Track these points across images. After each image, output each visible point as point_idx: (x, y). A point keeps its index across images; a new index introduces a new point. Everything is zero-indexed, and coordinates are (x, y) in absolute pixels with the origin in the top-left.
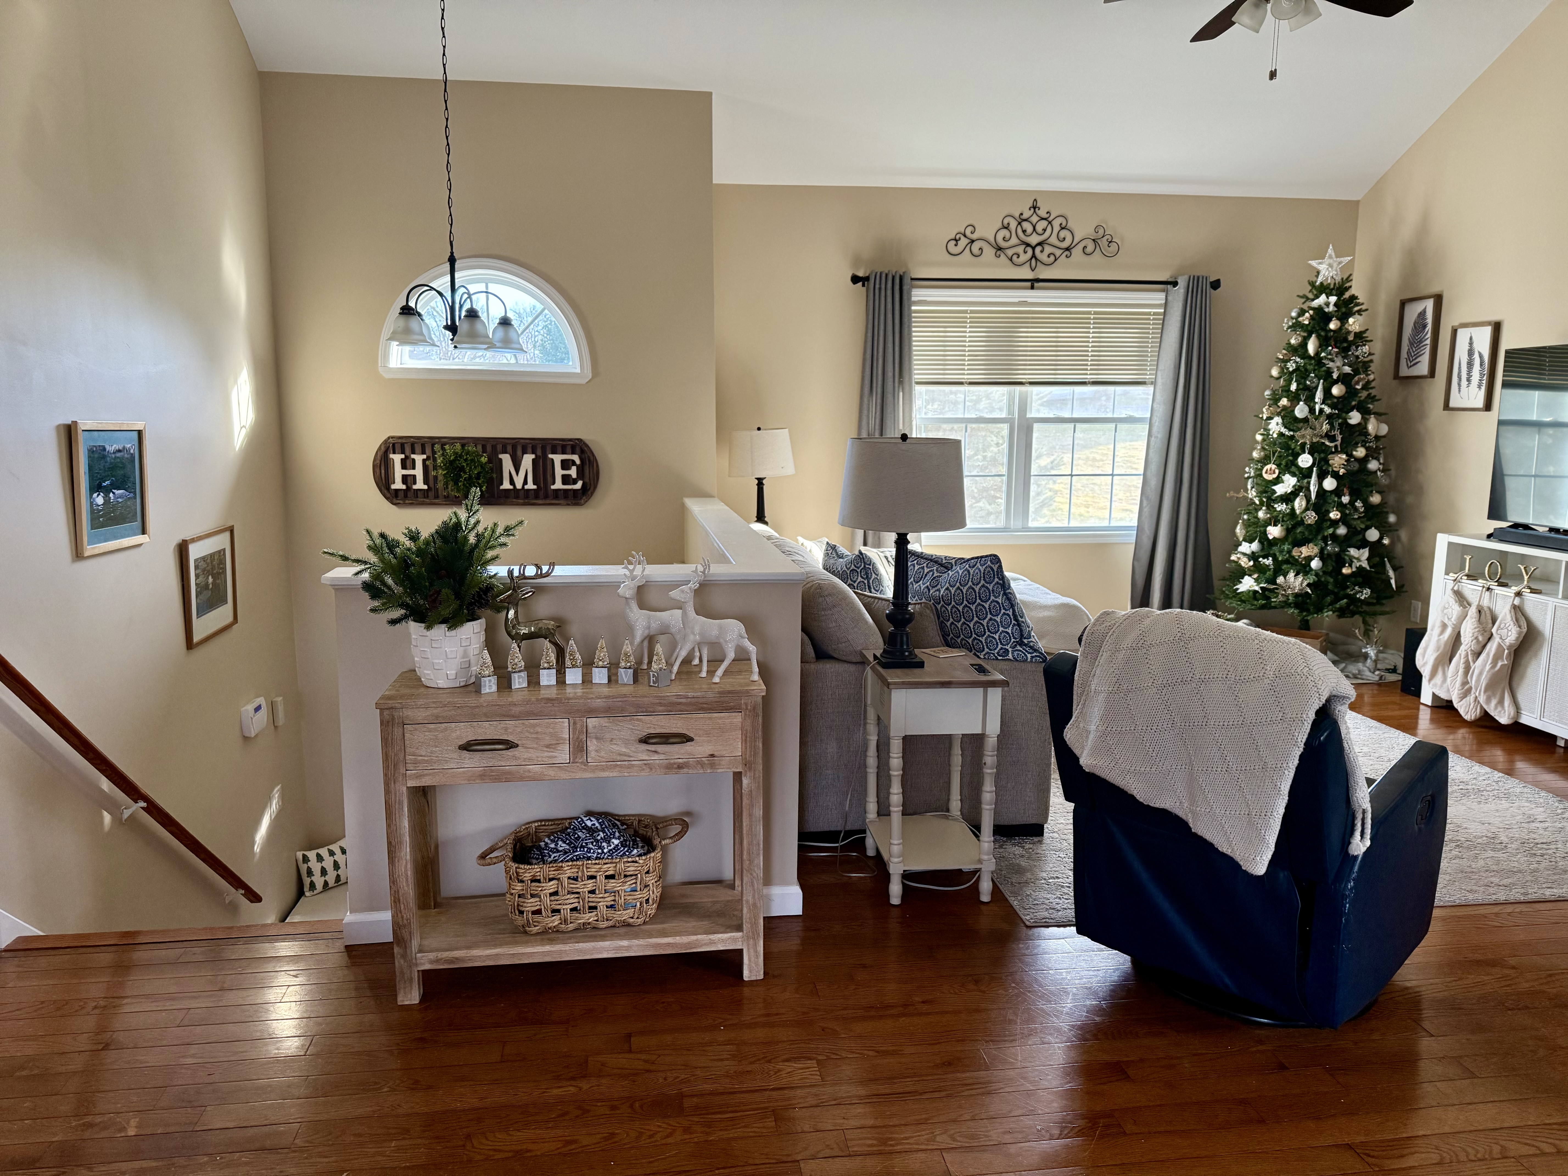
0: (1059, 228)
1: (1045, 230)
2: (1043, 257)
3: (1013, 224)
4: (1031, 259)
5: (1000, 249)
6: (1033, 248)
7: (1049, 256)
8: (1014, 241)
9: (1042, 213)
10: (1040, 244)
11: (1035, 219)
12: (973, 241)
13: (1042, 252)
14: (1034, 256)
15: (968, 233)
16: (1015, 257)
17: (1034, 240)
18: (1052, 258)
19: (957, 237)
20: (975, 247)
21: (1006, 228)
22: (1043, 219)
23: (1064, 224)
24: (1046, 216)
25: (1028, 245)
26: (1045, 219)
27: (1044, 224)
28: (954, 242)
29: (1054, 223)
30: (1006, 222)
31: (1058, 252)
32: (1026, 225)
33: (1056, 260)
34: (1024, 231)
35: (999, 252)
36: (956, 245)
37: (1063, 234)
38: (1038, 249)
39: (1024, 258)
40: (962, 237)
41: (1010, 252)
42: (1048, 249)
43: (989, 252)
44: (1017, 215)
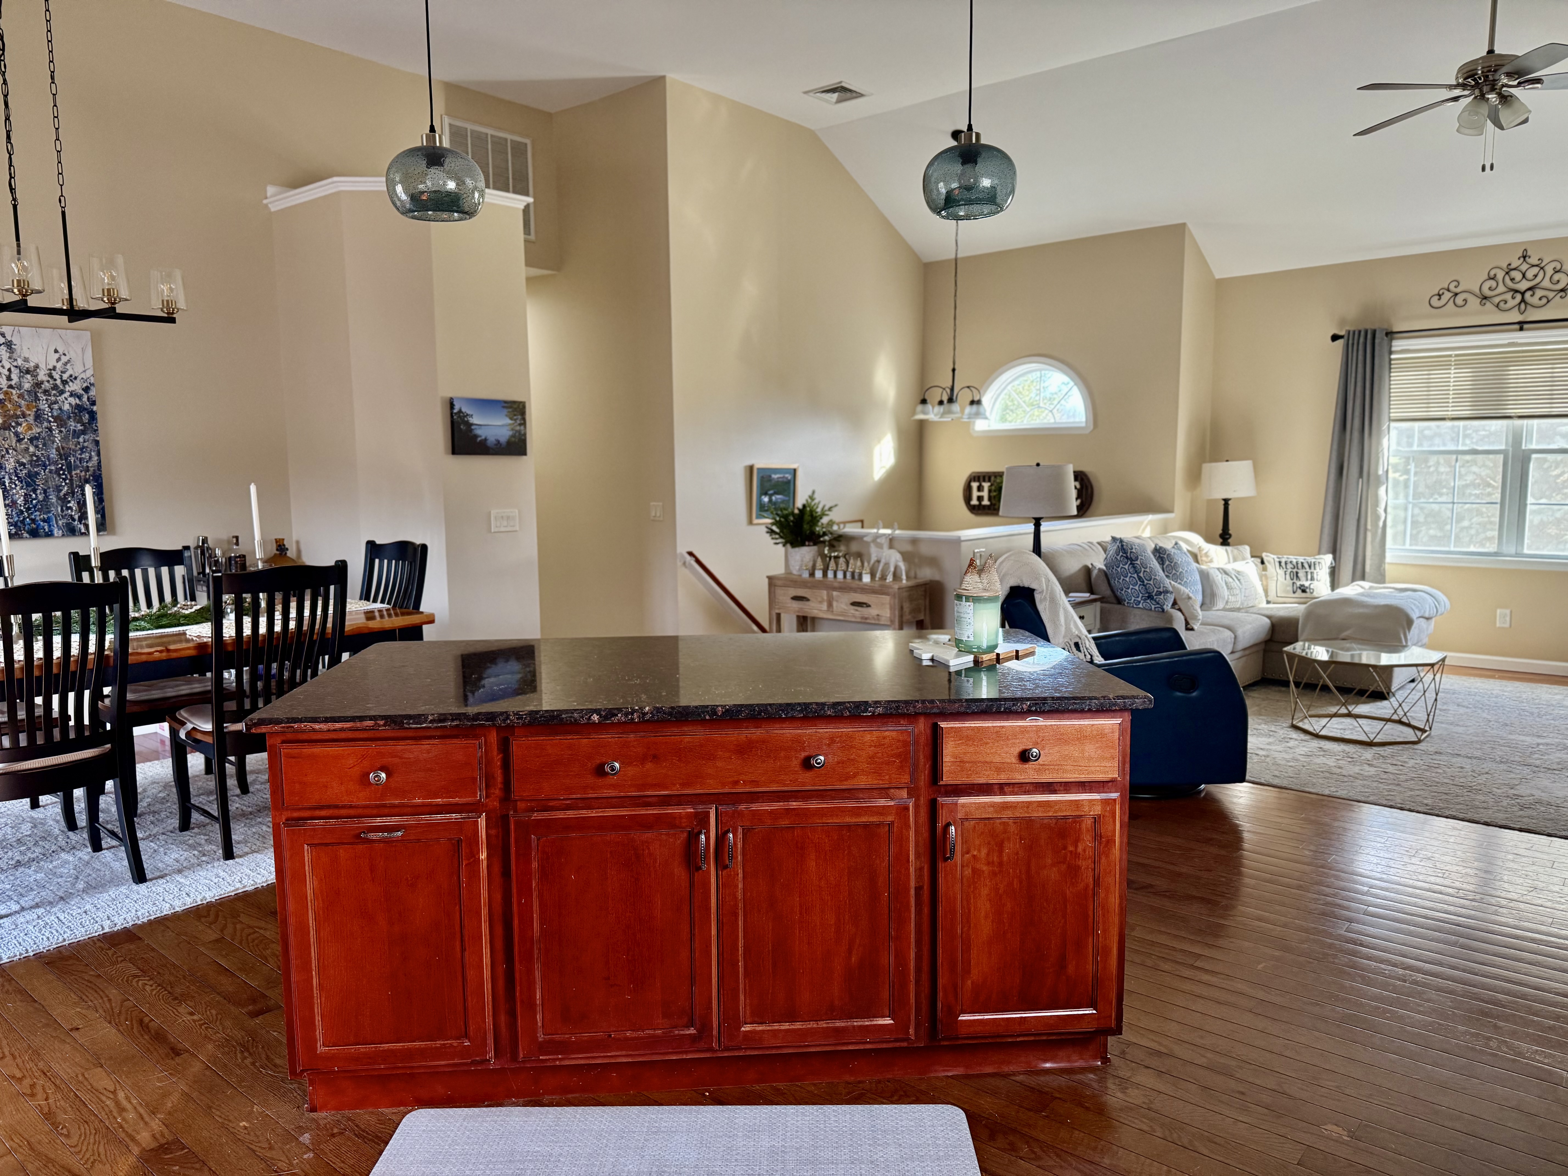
0: (1553, 272)
1: (1536, 276)
2: (1535, 300)
3: (1500, 275)
4: (1520, 304)
5: (1485, 298)
6: (1523, 294)
7: (1540, 299)
8: (1501, 288)
9: (1534, 260)
10: (1530, 289)
11: (1524, 267)
12: (1456, 294)
13: (1532, 296)
14: (1523, 300)
15: (1452, 287)
16: (1502, 304)
17: (1524, 286)
18: (1544, 301)
19: (1441, 292)
20: (1459, 300)
21: (1492, 279)
22: (1533, 266)
23: (1558, 268)
24: (1537, 262)
25: (1516, 291)
26: (1537, 266)
27: (1535, 270)
28: (1437, 297)
29: (1546, 268)
30: (1492, 274)
31: (1551, 295)
32: (1514, 274)
33: (1548, 302)
34: (1512, 280)
35: (1484, 301)
36: (1439, 299)
37: (1556, 277)
38: (1528, 295)
39: (1512, 303)
40: (1446, 292)
41: (1496, 300)
42: (1539, 293)
43: (1474, 302)
44: (1505, 266)
